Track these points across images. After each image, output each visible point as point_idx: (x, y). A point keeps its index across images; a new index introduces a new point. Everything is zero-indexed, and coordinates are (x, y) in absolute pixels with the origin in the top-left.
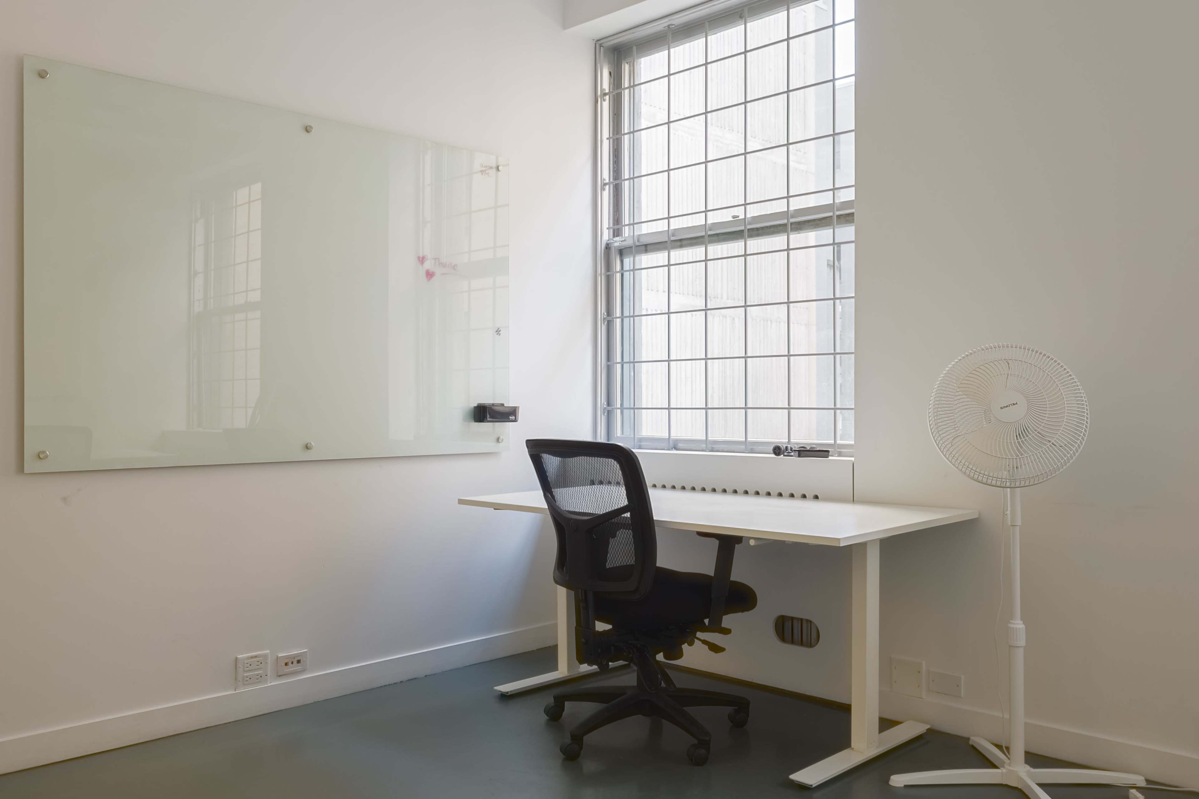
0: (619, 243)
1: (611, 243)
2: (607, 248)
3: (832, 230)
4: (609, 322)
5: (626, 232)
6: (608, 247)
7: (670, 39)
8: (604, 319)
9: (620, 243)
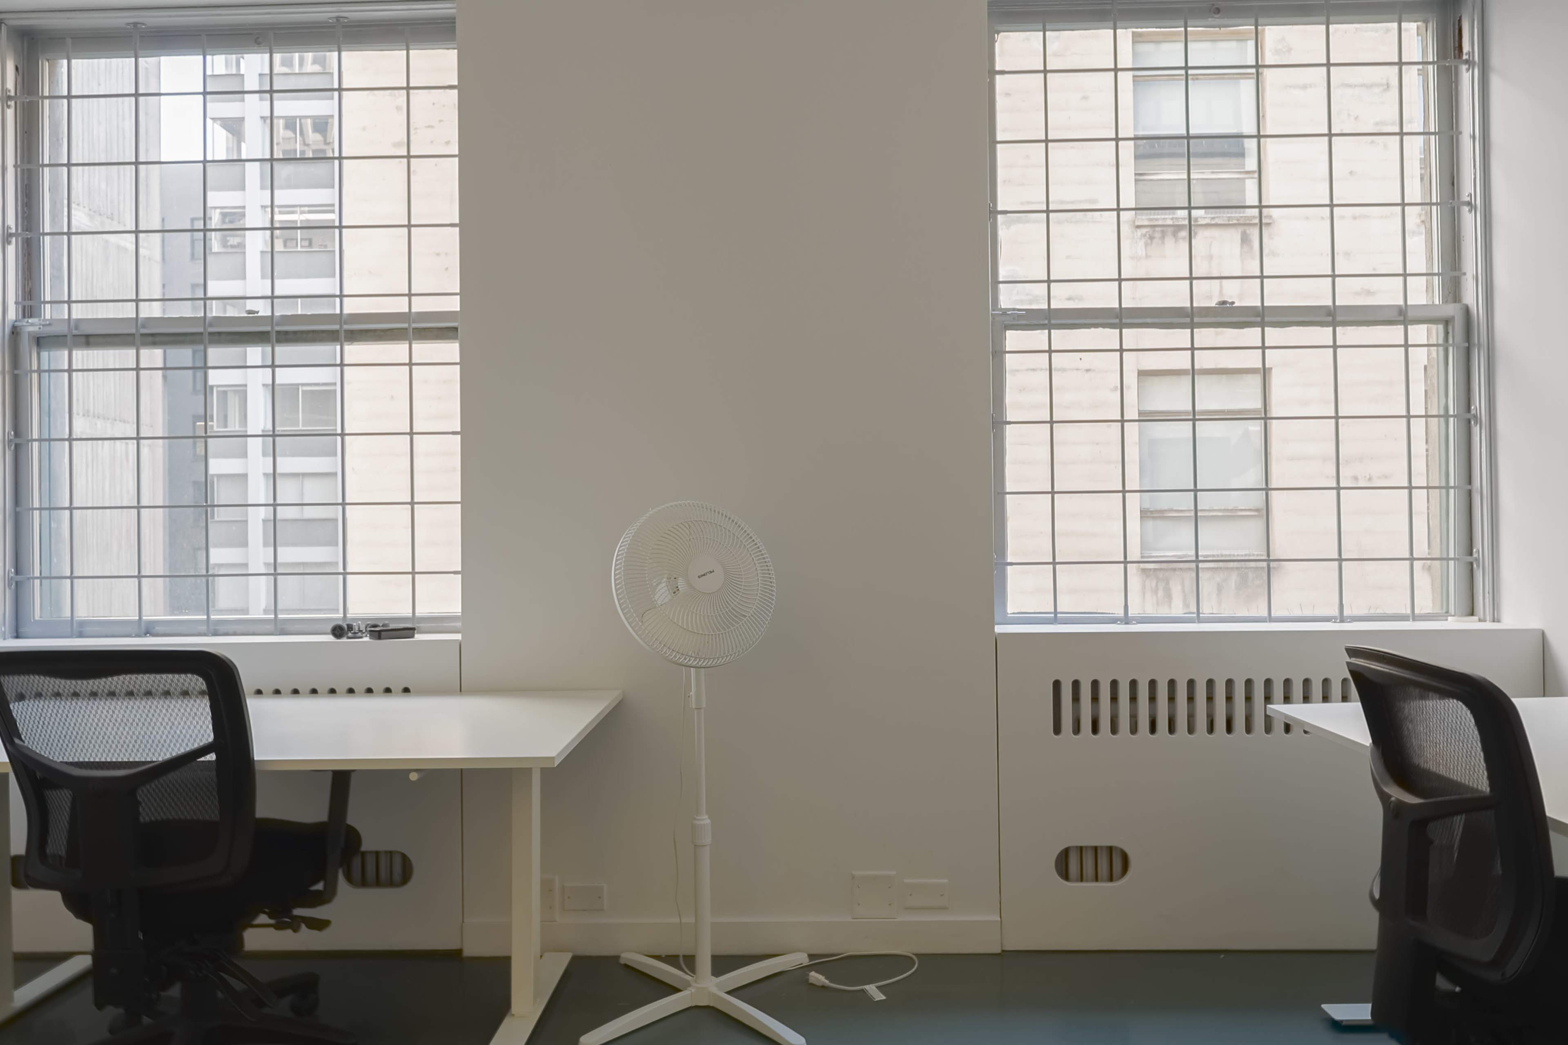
0: (38, 327)
1: (23, 326)
2: (13, 333)
3: (407, 345)
4: (17, 447)
5: (48, 312)
6: (15, 332)
7: (138, 44)
8: (10, 441)
9: (40, 328)
